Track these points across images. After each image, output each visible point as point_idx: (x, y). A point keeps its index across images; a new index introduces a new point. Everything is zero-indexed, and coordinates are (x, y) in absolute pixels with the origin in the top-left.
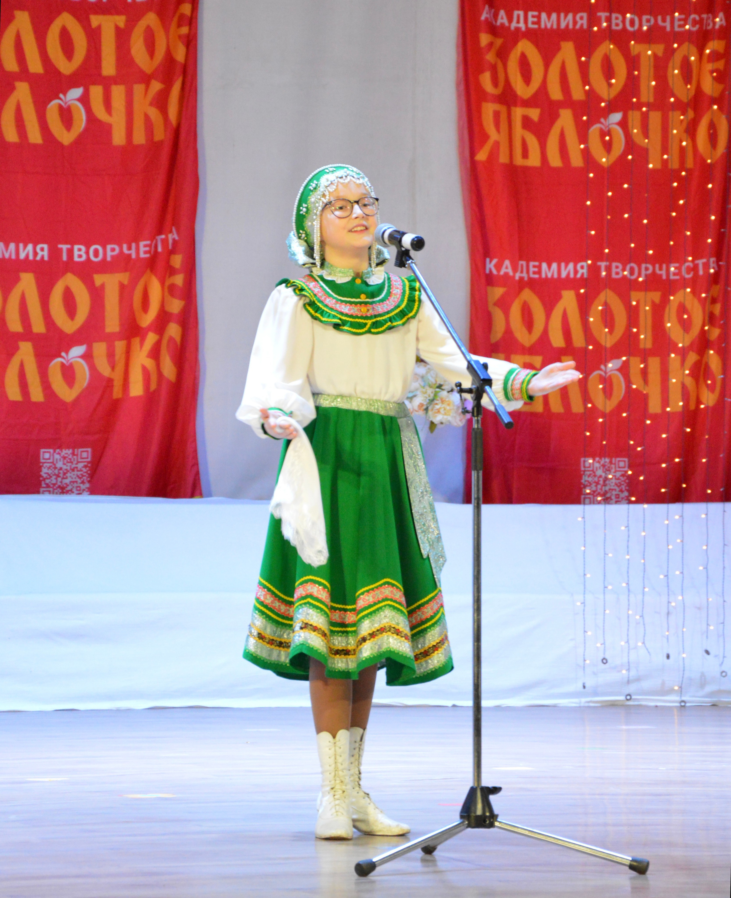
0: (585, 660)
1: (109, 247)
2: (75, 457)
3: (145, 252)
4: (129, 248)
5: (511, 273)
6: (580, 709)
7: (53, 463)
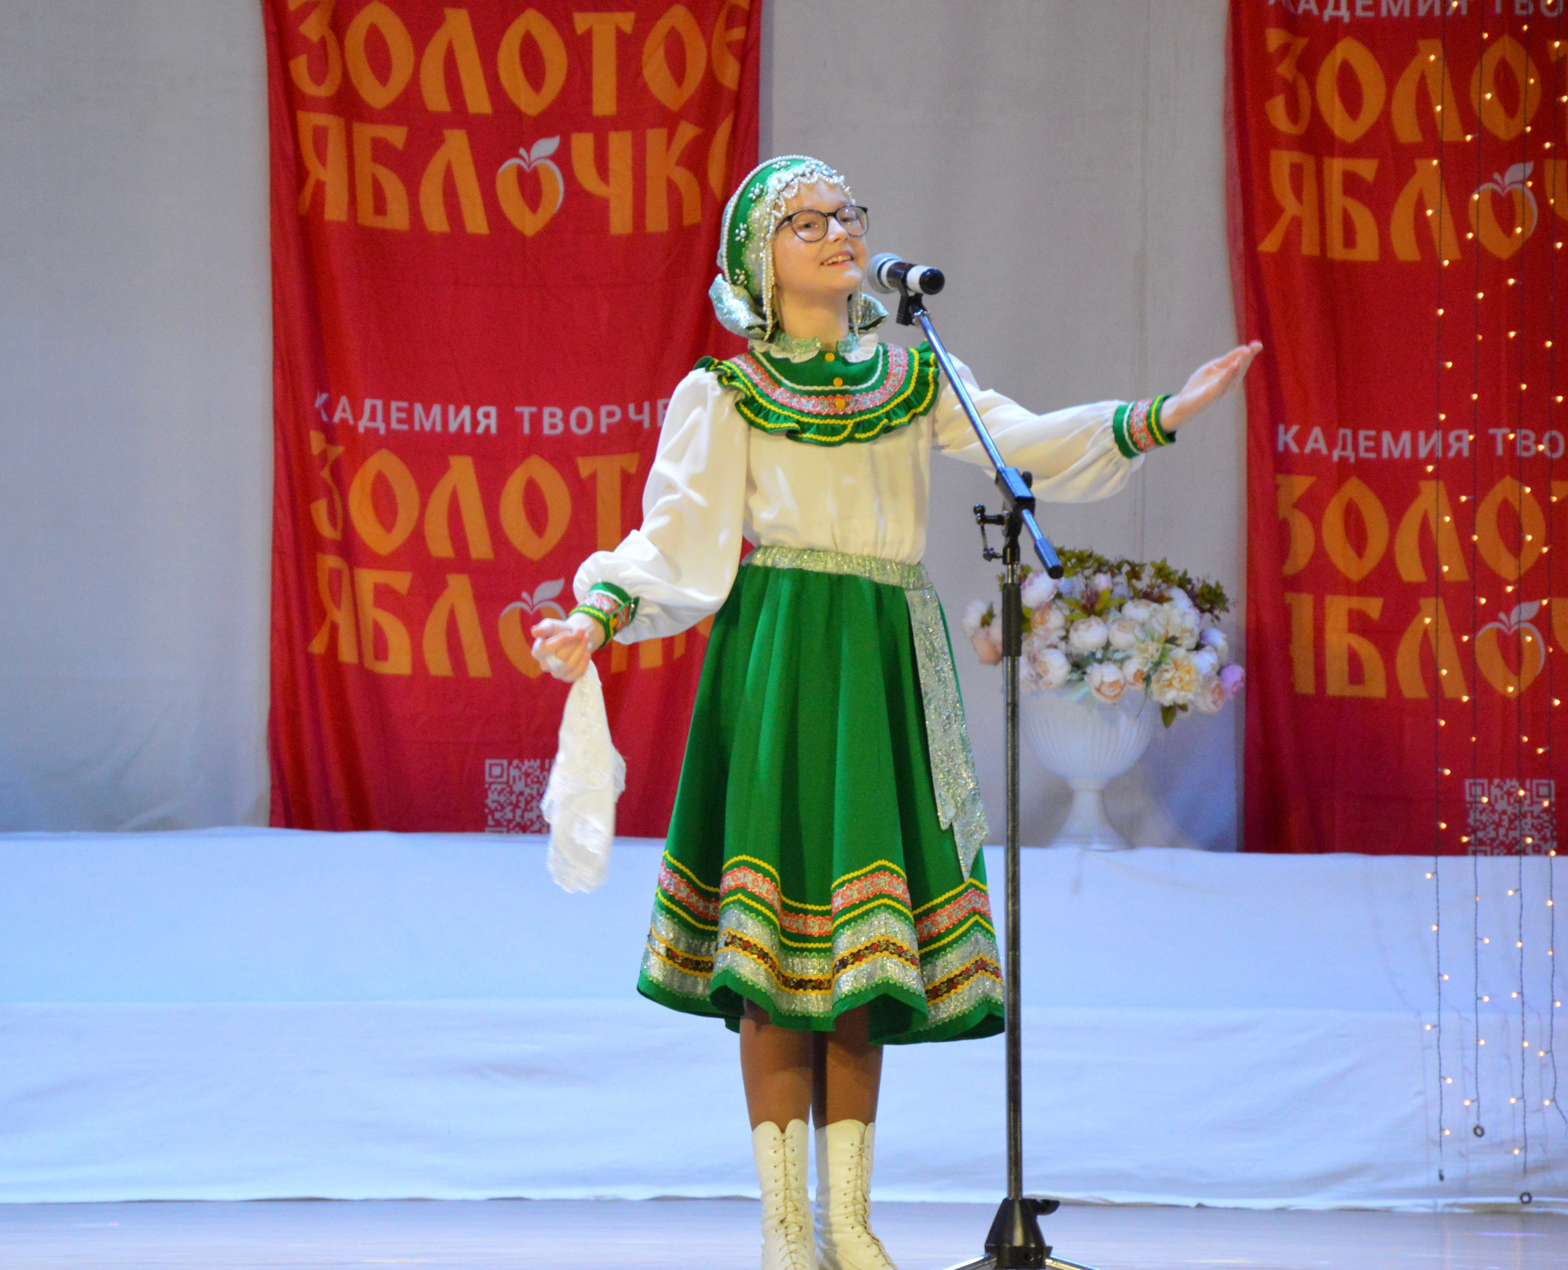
0: (1441, 1130)
4: (639, 411)
5: (1325, 451)
6: (1435, 1219)
7: (507, 783)
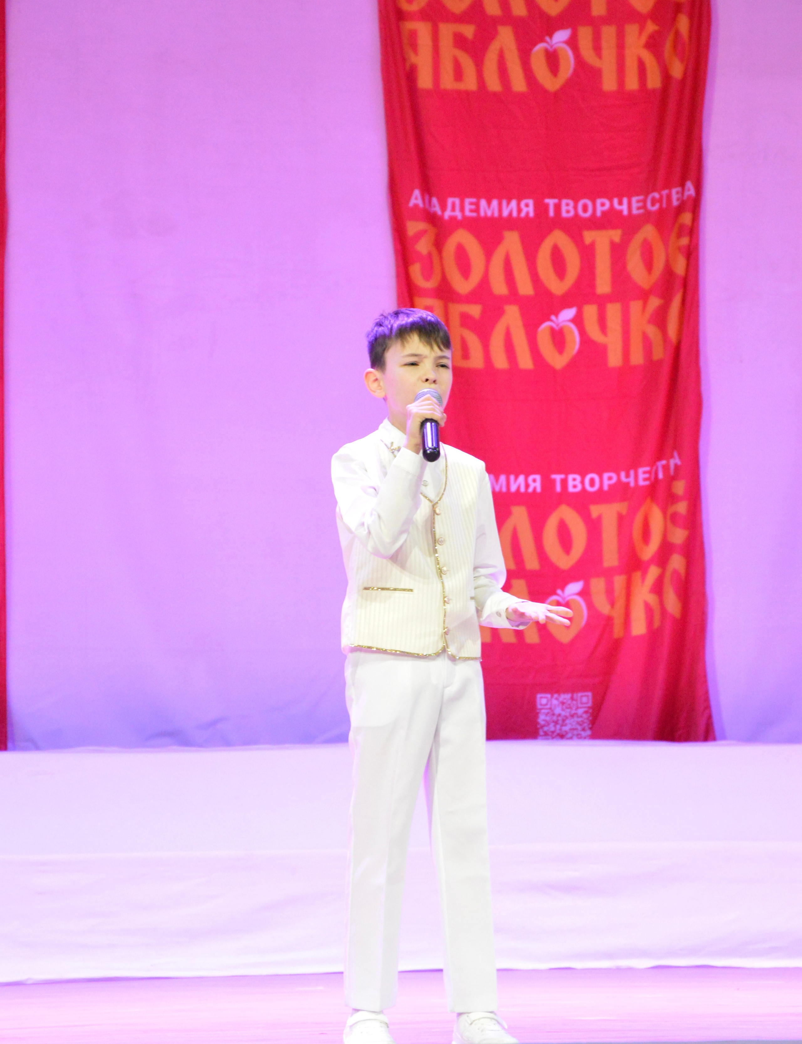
1: (606, 475)
2: (574, 702)
3: (645, 479)
7: (550, 709)
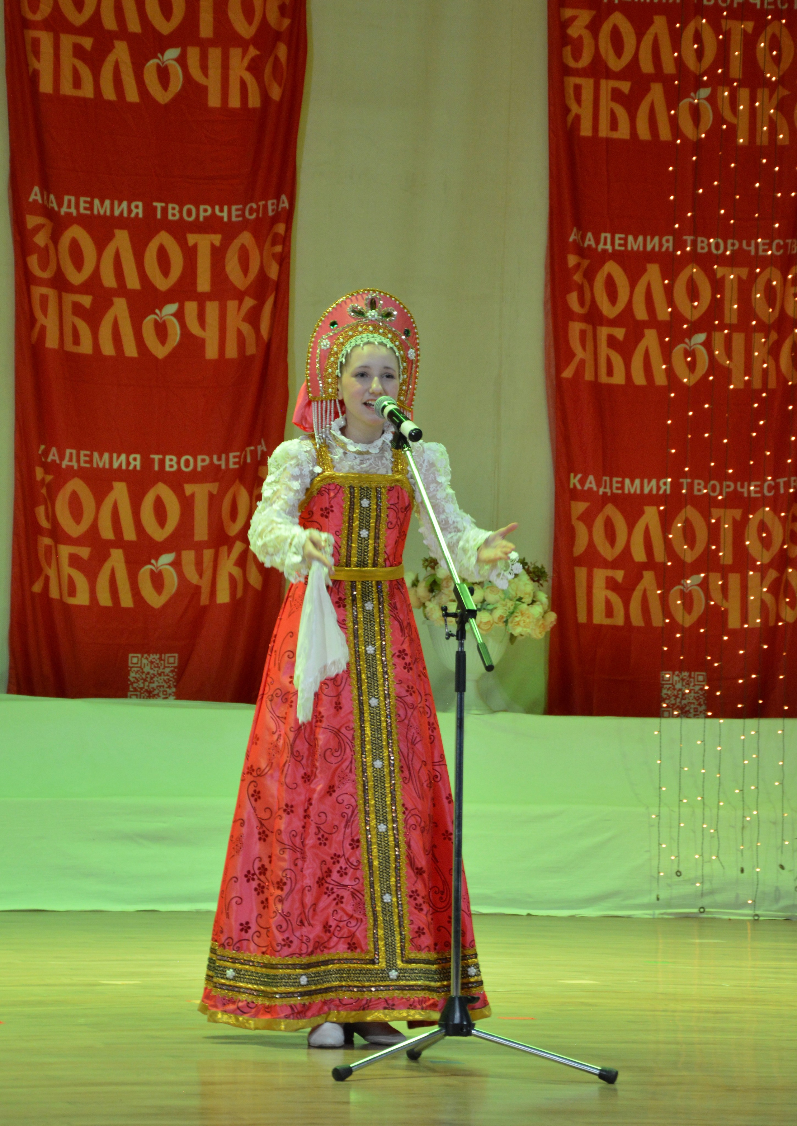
0: (659, 873)
1: (199, 458)
2: (162, 662)
3: (235, 463)
4: (219, 459)
5: (595, 489)
6: (653, 921)
7: (140, 667)
